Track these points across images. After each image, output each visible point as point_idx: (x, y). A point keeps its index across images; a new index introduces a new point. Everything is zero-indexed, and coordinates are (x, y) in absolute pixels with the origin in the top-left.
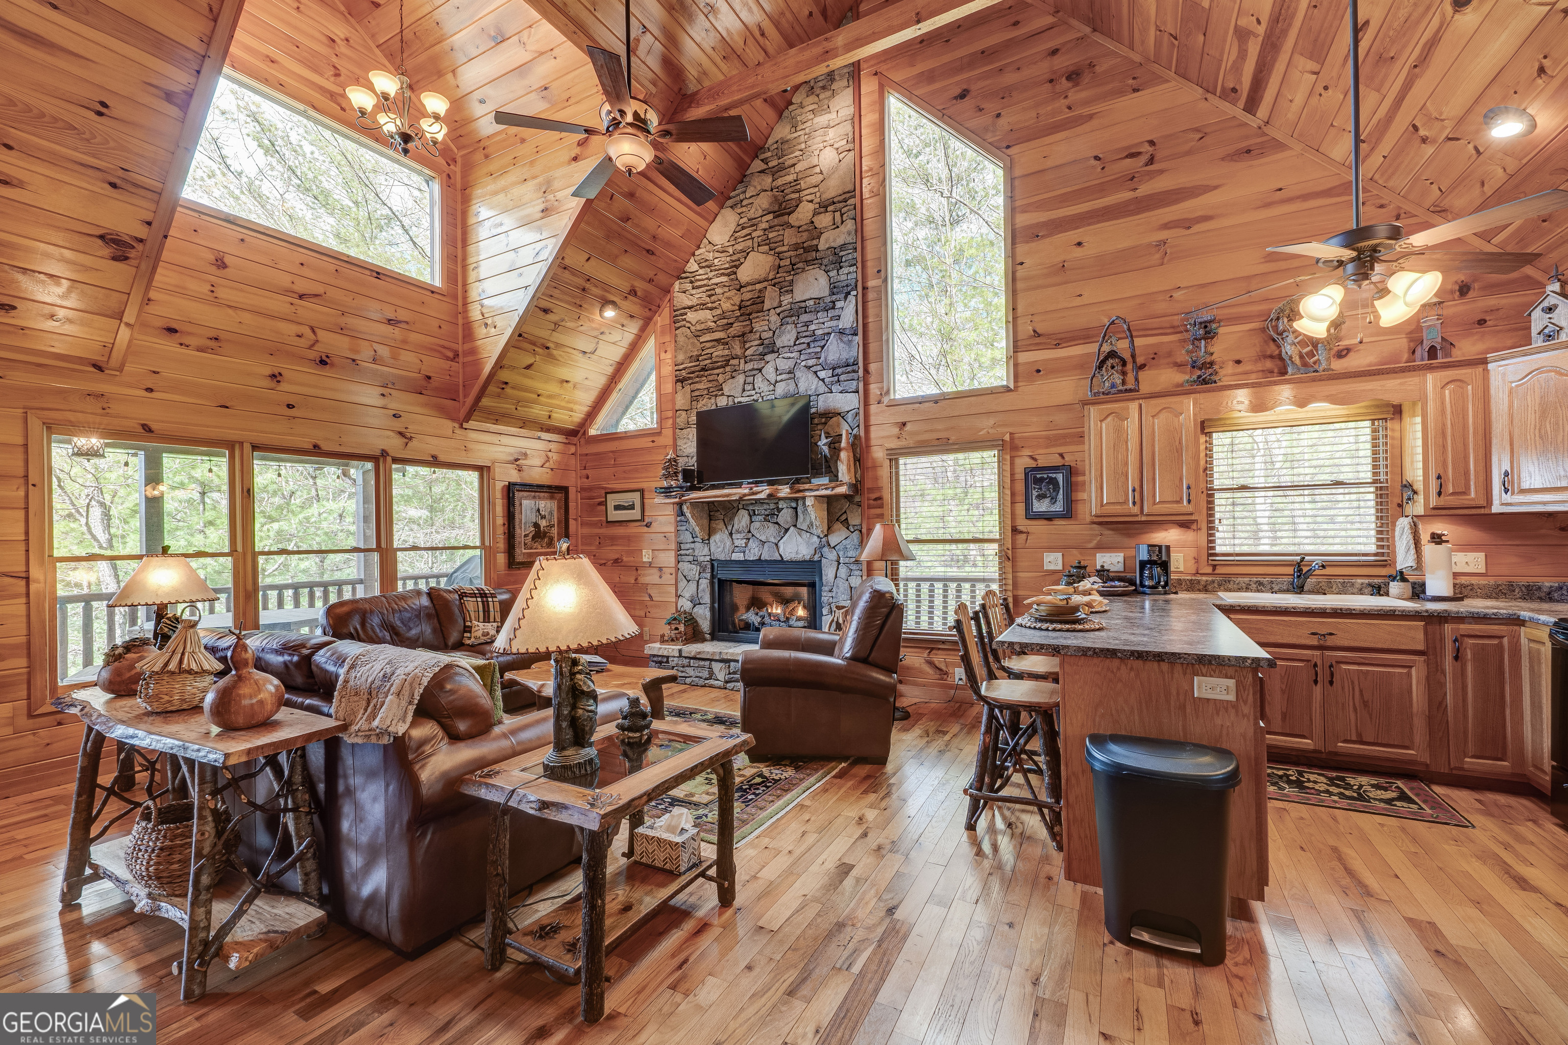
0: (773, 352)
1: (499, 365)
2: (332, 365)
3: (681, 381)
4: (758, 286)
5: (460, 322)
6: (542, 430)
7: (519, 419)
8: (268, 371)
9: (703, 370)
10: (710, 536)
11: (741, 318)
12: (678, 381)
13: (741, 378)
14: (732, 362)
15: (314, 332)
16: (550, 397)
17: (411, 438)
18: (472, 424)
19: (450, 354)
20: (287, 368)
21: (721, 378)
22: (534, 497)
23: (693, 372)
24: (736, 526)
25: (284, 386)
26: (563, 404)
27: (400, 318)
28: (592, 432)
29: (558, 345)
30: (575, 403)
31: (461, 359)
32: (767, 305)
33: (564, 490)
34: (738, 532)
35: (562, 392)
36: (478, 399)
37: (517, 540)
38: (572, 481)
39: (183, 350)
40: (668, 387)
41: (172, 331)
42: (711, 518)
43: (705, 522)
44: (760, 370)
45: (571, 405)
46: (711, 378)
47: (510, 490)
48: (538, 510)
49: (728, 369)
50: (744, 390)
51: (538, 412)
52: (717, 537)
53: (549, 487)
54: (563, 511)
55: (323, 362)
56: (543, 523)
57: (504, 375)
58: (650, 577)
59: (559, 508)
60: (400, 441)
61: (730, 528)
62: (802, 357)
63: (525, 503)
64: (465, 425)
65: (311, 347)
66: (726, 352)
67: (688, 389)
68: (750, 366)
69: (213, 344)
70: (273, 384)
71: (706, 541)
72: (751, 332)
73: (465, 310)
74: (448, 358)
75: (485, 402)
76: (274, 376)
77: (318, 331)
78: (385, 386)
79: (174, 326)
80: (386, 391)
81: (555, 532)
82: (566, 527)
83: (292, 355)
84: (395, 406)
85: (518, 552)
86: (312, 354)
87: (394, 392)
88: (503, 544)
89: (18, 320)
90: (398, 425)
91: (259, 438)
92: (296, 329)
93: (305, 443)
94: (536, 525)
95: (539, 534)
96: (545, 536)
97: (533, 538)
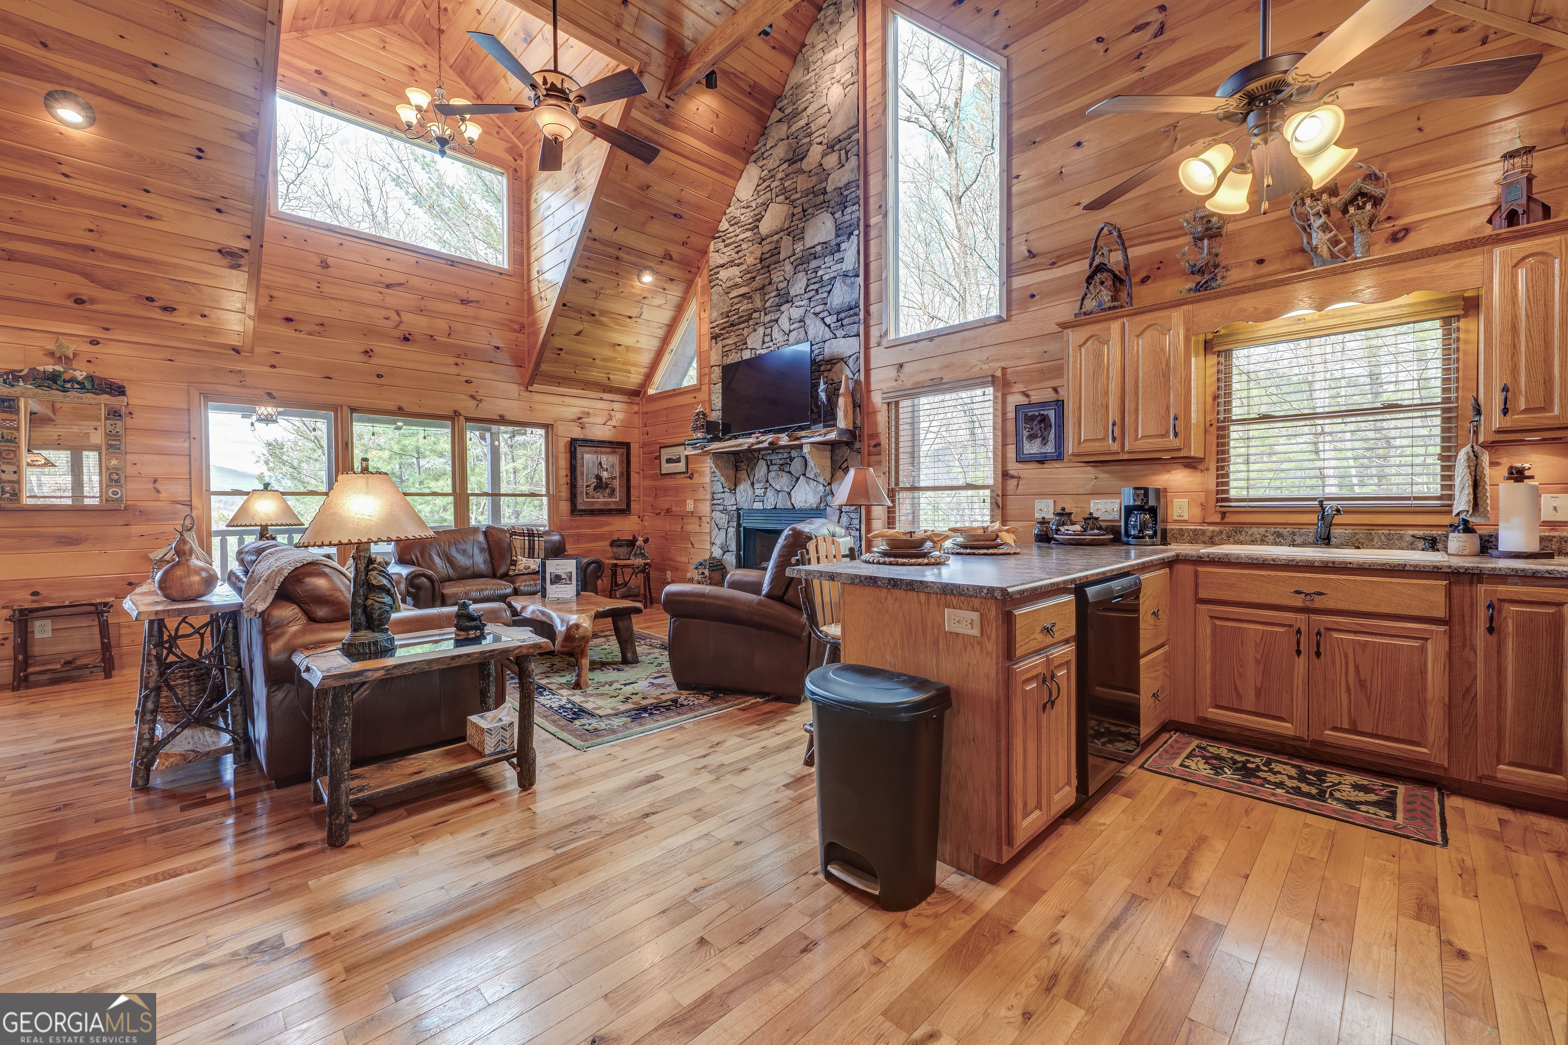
0: (787, 302)
1: (550, 333)
2: (414, 341)
3: (715, 337)
4: (776, 238)
5: (526, 298)
6: (604, 391)
7: (581, 381)
8: (362, 349)
9: (732, 325)
10: (735, 486)
11: (762, 271)
12: (712, 338)
13: (761, 330)
14: (755, 315)
15: (398, 314)
16: (605, 360)
17: (481, 401)
18: (536, 387)
19: (517, 327)
20: (378, 346)
21: (745, 332)
22: (596, 452)
23: (724, 329)
24: (756, 476)
25: (375, 360)
26: (620, 366)
27: (472, 299)
28: (651, 391)
29: (604, 313)
30: (632, 365)
31: (526, 331)
32: (782, 257)
33: (627, 446)
34: (758, 481)
35: (615, 355)
36: (538, 364)
37: (579, 490)
38: (635, 438)
39: (297, 335)
40: (705, 345)
41: (289, 320)
42: (736, 470)
43: (732, 473)
44: (776, 321)
45: (628, 367)
46: (738, 333)
47: (574, 445)
48: (601, 464)
49: (751, 322)
50: (764, 342)
51: (596, 375)
52: (741, 487)
53: (611, 443)
54: (625, 465)
55: (406, 339)
56: (605, 475)
57: (557, 342)
58: (693, 526)
59: (621, 462)
60: (472, 403)
61: (751, 478)
62: (812, 304)
64: (530, 388)
65: (396, 327)
66: (750, 306)
67: (720, 344)
68: (768, 318)
69: (319, 328)
70: (365, 359)
71: (733, 491)
72: (770, 283)
73: (529, 288)
74: (515, 331)
75: (544, 367)
76: (367, 352)
77: (402, 313)
78: (458, 356)
79: (291, 316)
80: (459, 361)
81: (616, 483)
82: (628, 480)
83: (381, 335)
84: (467, 373)
85: (579, 500)
86: (397, 333)
87: (465, 361)
88: (565, 493)
89: (179, 318)
90: (470, 389)
91: (355, 402)
92: (385, 313)
93: (391, 405)
94: (598, 477)
95: (601, 485)
96: (607, 487)
97: (595, 488)
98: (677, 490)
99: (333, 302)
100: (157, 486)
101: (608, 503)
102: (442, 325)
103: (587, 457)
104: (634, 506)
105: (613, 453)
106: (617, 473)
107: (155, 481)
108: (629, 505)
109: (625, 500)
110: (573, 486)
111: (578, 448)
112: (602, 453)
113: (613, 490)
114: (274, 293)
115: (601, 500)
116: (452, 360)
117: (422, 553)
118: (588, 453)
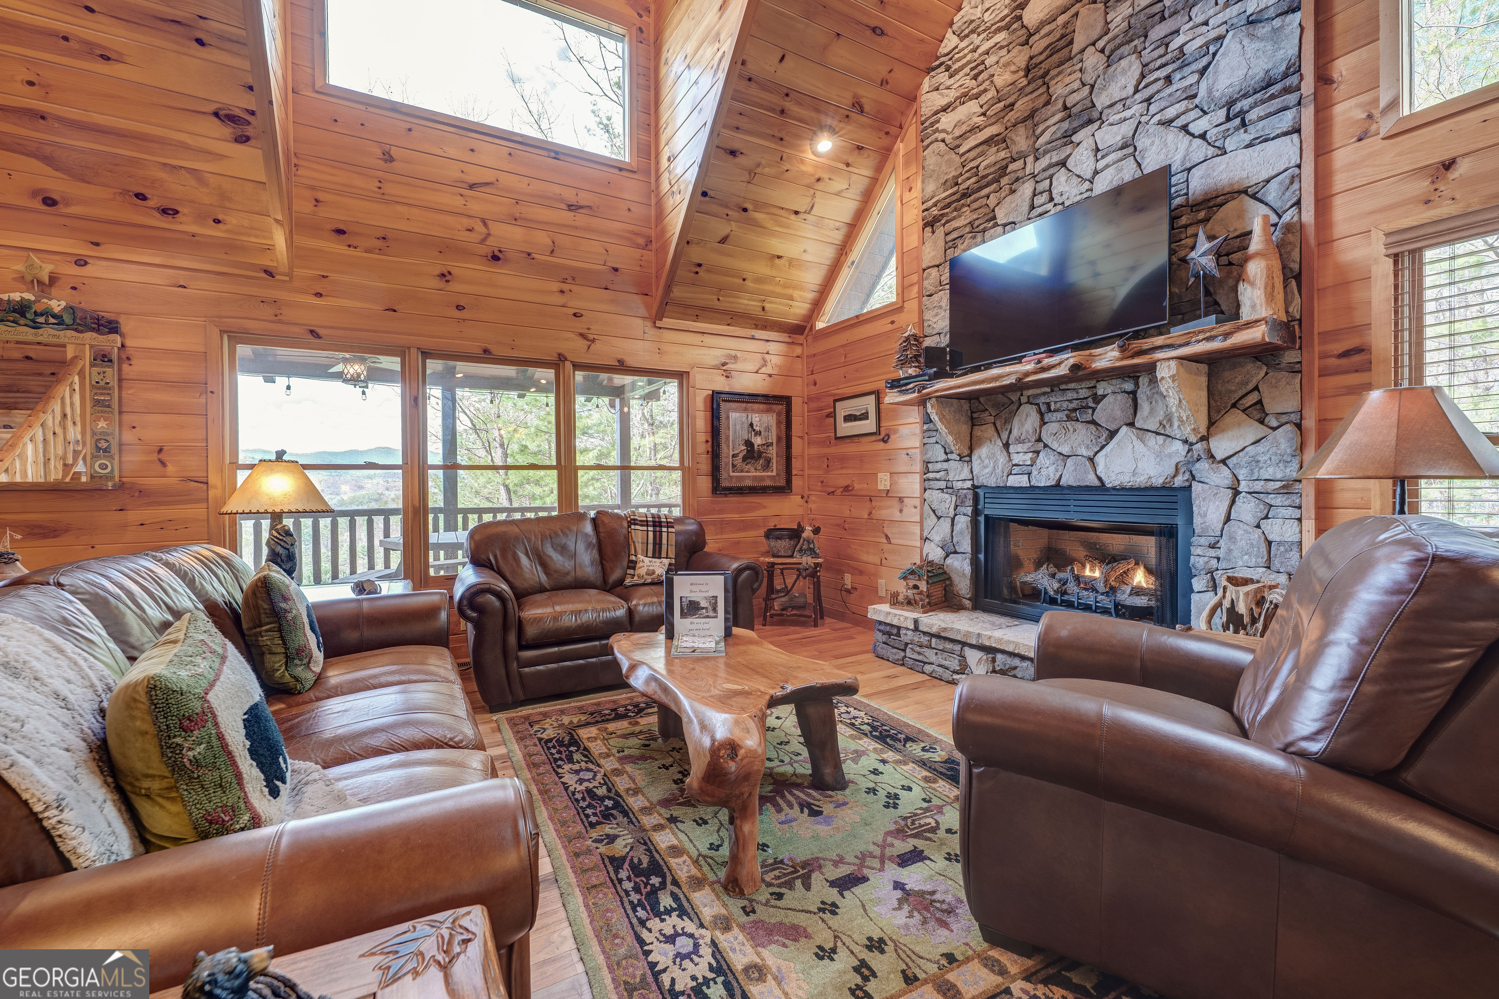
0: (1090, 122)
1: (685, 239)
2: (506, 260)
3: (930, 224)
4: (1062, 19)
5: (653, 201)
8: (438, 272)
10: (971, 449)
12: (926, 225)
13: (1027, 189)
14: (1013, 166)
15: (485, 224)
17: (593, 340)
19: (642, 241)
20: (455, 266)
21: (992, 200)
24: (1015, 433)
25: (454, 286)
28: (821, 325)
33: (786, 400)
34: (1019, 441)
37: (723, 461)
39: (351, 252)
41: (339, 232)
42: (973, 422)
43: (965, 428)
44: (1063, 164)
48: (751, 425)
49: (1005, 180)
50: (1032, 207)
52: (983, 452)
53: (765, 396)
55: (496, 258)
57: (695, 254)
58: (890, 511)
59: (779, 422)
60: (583, 344)
61: (1004, 436)
62: (1153, 109)
65: (483, 242)
66: (1002, 154)
68: (1044, 162)
69: (381, 244)
70: (443, 284)
71: (967, 457)
72: (1047, 103)
74: (638, 246)
76: (443, 275)
77: (490, 223)
78: (564, 281)
79: (342, 227)
80: (565, 287)
81: (773, 452)
82: (789, 446)
83: (462, 252)
84: (577, 304)
85: (724, 475)
86: (484, 250)
87: (574, 288)
88: (705, 465)
89: (186, 225)
90: (580, 325)
91: (428, 343)
92: (467, 222)
93: (475, 348)
94: (749, 444)
95: (752, 454)
96: (760, 457)
97: (745, 459)
98: (861, 459)
99: (399, 208)
100: (161, 456)
101: (762, 479)
102: (542, 239)
103: (734, 416)
104: (796, 482)
105: (768, 411)
106: (773, 438)
107: (160, 451)
108: (789, 481)
109: (783, 475)
110: (715, 454)
111: (722, 404)
112: (753, 411)
113: (768, 461)
114: (321, 196)
115: (751, 474)
116: (556, 286)
117: (504, 551)
118: (735, 410)
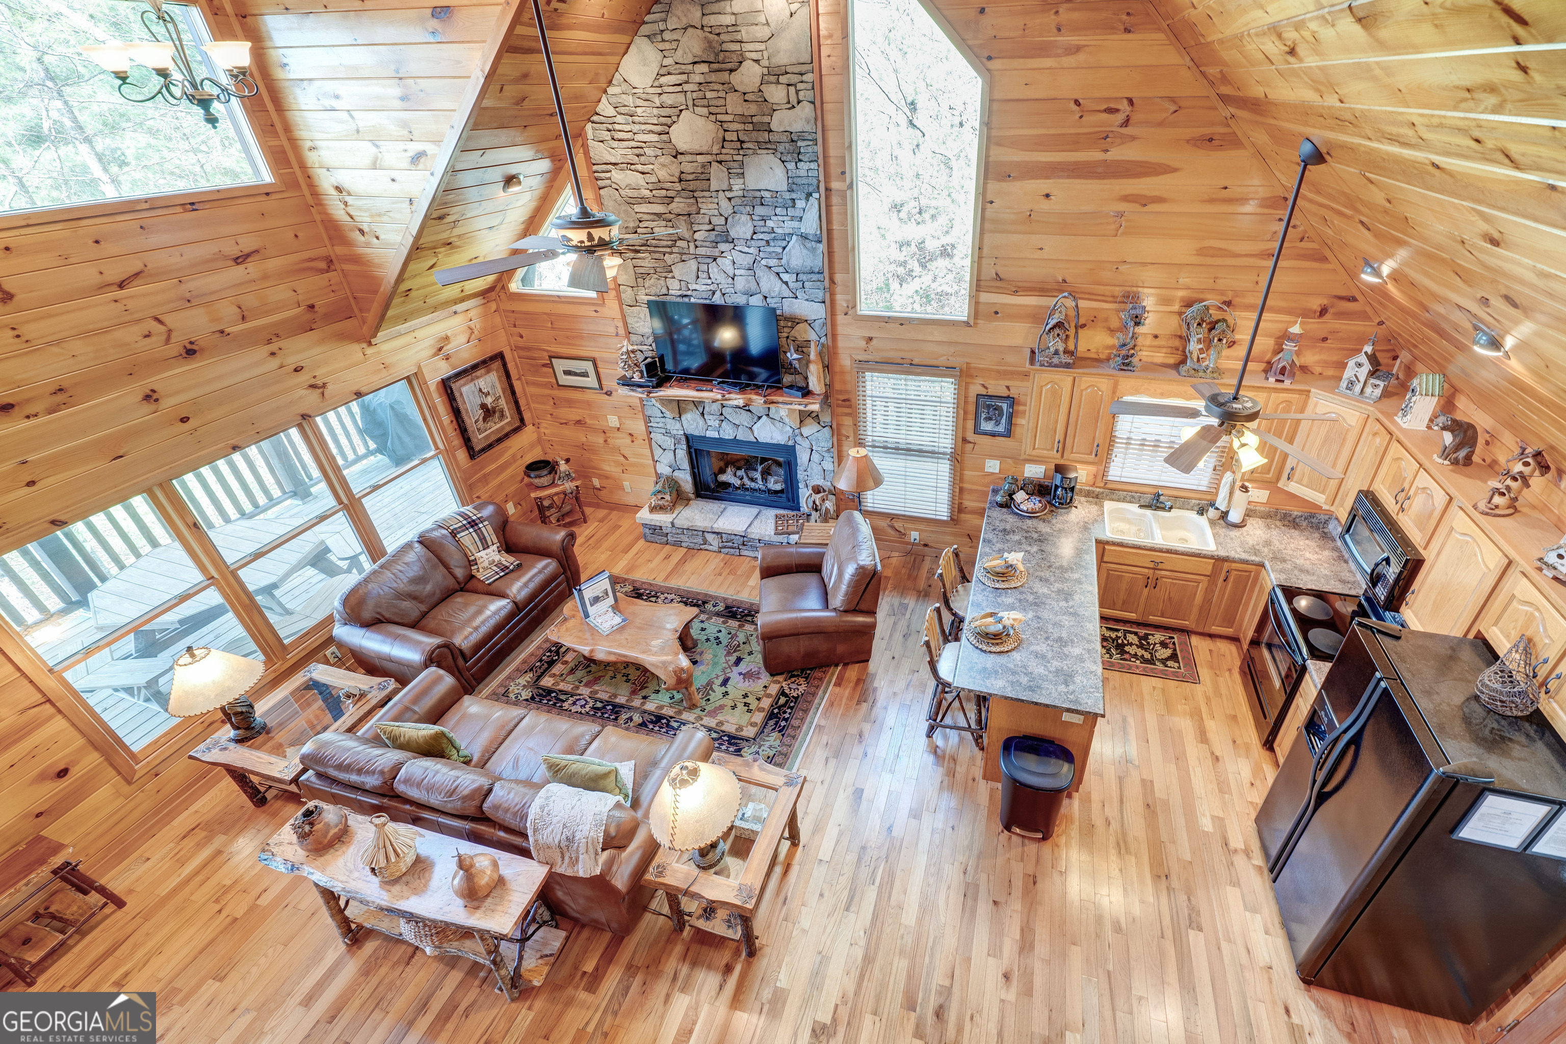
2: (202, 350)
4: (700, 159)
10: (680, 414)
11: (683, 194)
13: (693, 264)
14: (680, 243)
17: (324, 386)
21: (668, 259)
24: (707, 409)
32: (714, 185)
43: (674, 404)
46: (655, 256)
48: (480, 390)
52: (688, 417)
55: (190, 352)
58: (621, 440)
60: (316, 395)
61: (701, 409)
63: (464, 390)
65: (168, 340)
71: (678, 418)
72: (698, 213)
78: (269, 342)
80: (272, 347)
84: (292, 359)
85: (474, 441)
86: (174, 350)
87: (279, 344)
90: (305, 378)
94: (483, 406)
96: (495, 411)
97: (484, 419)
108: (521, 419)
109: (516, 416)
